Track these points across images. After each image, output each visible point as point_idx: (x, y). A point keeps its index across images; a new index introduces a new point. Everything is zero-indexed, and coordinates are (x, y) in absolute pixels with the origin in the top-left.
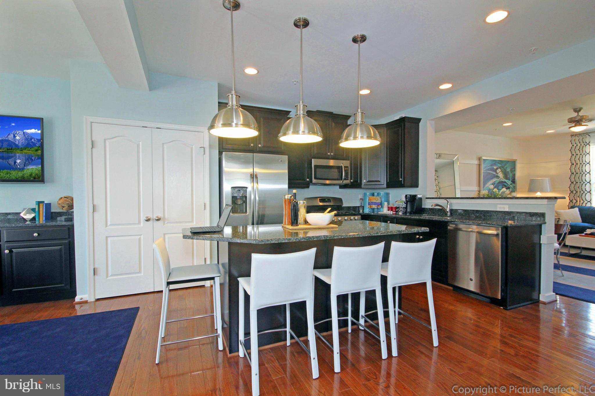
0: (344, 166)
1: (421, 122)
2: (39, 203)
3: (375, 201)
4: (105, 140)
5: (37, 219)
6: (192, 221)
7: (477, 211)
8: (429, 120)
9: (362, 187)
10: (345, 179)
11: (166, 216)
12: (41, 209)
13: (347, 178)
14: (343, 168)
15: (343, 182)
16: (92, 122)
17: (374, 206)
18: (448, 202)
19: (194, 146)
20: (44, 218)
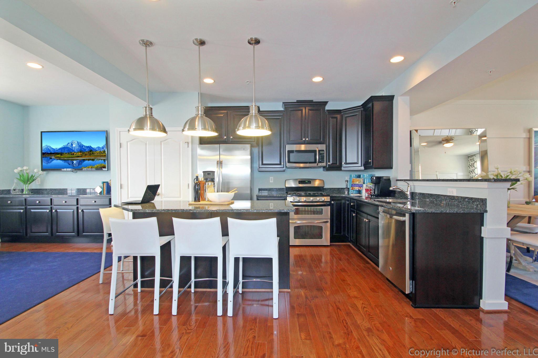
0: (318, 150)
1: (394, 99)
2: (103, 183)
3: (357, 183)
4: (127, 142)
5: (102, 193)
6: (180, 197)
7: (431, 195)
8: (400, 96)
9: (342, 170)
10: (319, 162)
11: (163, 192)
12: (104, 186)
13: (322, 161)
14: (317, 152)
15: (317, 165)
16: (120, 132)
17: (356, 187)
18: (408, 184)
19: (181, 142)
20: (106, 192)
